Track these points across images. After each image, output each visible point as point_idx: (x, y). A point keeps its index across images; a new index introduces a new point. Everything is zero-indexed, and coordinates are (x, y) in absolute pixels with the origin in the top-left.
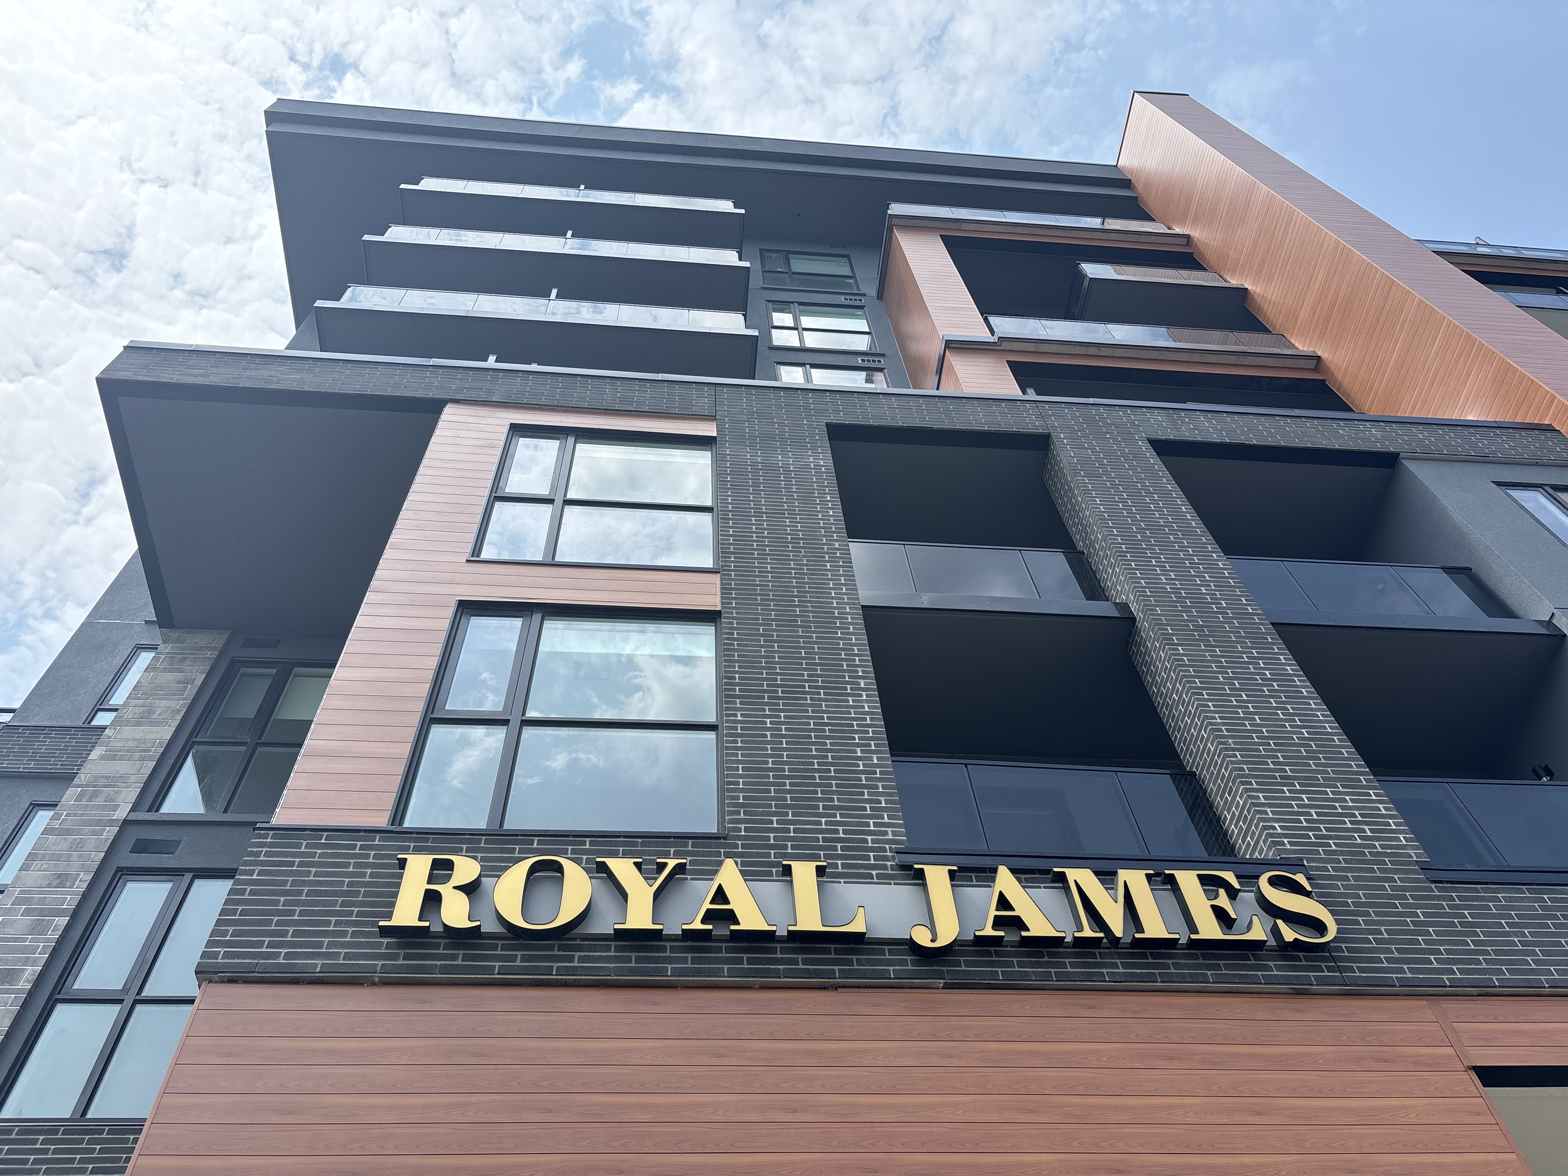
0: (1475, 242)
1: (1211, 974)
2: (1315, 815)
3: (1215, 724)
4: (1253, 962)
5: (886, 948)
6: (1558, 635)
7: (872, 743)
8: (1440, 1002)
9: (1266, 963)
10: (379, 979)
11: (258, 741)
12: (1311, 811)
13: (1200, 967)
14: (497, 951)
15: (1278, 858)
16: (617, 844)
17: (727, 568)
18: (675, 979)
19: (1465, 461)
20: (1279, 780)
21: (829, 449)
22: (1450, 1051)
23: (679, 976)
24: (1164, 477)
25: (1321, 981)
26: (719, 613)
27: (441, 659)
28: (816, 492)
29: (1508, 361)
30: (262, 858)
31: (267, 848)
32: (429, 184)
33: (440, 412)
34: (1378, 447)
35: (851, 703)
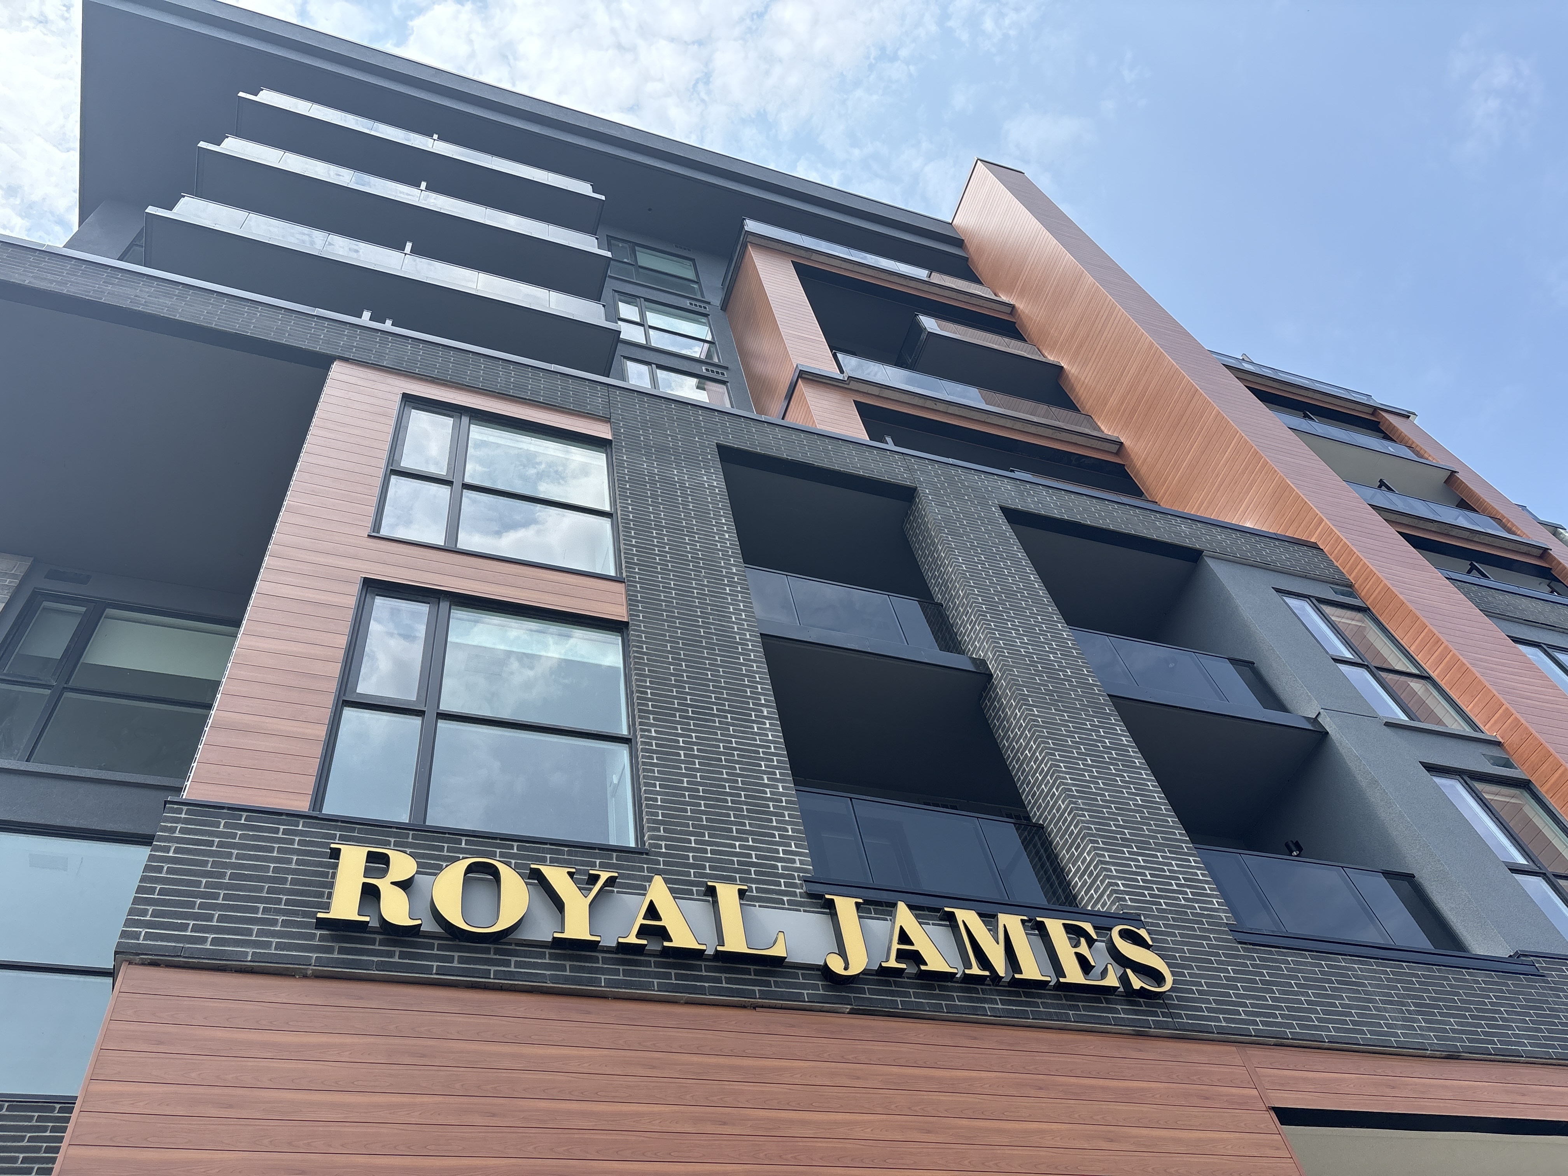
0: (1241, 358)
1: (1072, 1014)
2: (1149, 876)
3: (1067, 784)
4: (1105, 1005)
5: (800, 972)
6: (1322, 732)
7: (777, 771)
8: (1246, 1048)
9: (1115, 1006)
10: (313, 973)
11: (66, 686)
12: (1146, 872)
13: (1062, 1007)
14: (433, 950)
15: (1121, 912)
16: (544, 851)
17: (632, 579)
18: (608, 989)
19: (1252, 566)
20: (1120, 842)
21: (721, 470)
22: (1255, 1092)
23: (612, 987)
24: (1015, 545)
25: (1159, 1025)
26: (626, 624)
27: (350, 638)
28: (712, 513)
29: (1287, 481)
30: (177, 834)
31: (182, 824)
32: (267, 97)
33: (328, 368)
34: (1187, 543)
35: (756, 730)
